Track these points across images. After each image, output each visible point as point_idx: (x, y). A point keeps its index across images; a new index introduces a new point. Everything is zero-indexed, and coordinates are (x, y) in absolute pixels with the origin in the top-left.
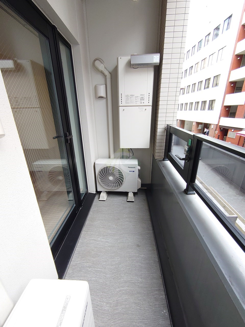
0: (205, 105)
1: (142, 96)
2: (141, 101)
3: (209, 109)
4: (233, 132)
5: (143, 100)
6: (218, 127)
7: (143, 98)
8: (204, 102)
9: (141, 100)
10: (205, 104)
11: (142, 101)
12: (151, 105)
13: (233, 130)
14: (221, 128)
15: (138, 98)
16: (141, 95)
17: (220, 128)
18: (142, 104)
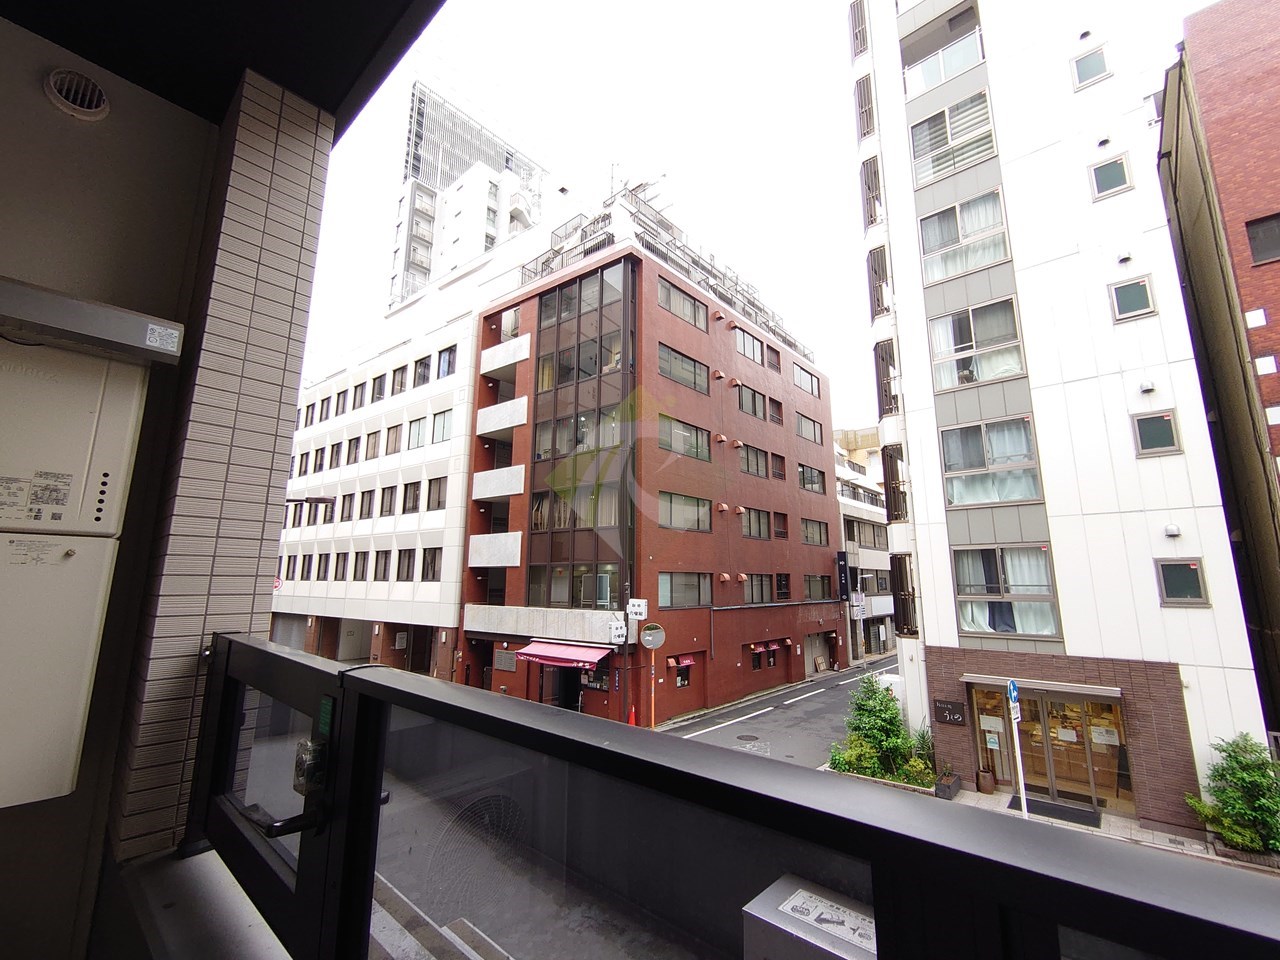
0: (411, 564)
1: (51, 482)
2: (35, 507)
3: (425, 578)
4: (506, 649)
5: (58, 501)
6: (462, 636)
7: (55, 490)
8: (407, 555)
9: (36, 498)
10: (412, 560)
11: (42, 506)
12: (112, 530)
13: (505, 644)
14: (473, 639)
15: (14, 487)
16: (40, 475)
17: (469, 640)
18: (46, 523)
